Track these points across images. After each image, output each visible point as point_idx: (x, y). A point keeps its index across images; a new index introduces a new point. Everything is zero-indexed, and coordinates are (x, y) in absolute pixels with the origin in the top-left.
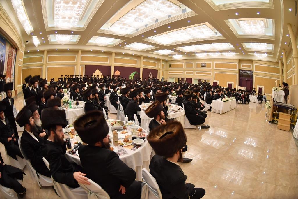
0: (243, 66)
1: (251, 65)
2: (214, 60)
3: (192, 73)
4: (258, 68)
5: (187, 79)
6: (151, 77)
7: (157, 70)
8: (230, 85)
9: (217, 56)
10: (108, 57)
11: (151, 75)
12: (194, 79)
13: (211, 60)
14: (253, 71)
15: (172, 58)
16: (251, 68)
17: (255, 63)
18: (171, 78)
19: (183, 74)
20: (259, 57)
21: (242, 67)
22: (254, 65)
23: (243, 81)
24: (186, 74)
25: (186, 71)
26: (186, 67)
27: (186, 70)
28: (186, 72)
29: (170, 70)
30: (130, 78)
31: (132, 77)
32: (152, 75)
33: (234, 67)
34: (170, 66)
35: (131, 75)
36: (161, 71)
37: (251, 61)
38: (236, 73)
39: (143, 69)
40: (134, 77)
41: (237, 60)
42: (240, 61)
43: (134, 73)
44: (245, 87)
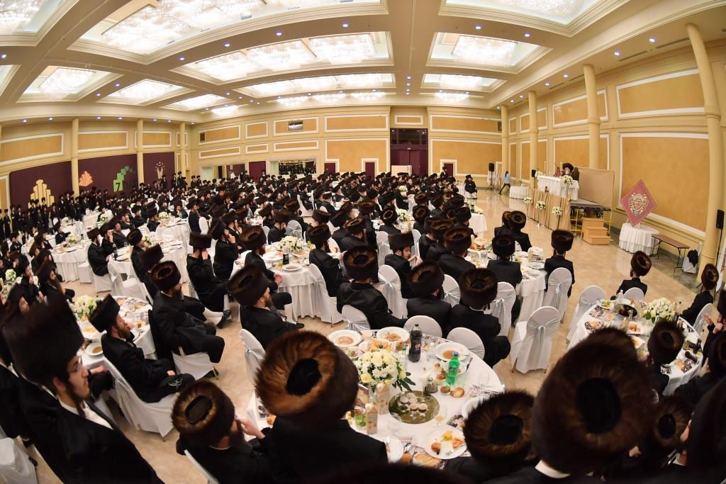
0: (399, 120)
1: (421, 117)
2: (324, 111)
3: (264, 148)
4: (440, 123)
5: (251, 164)
6: (160, 174)
7: (172, 154)
8: (370, 166)
9: (335, 100)
10: (61, 137)
11: (160, 170)
12: (271, 162)
13: (317, 111)
14: (427, 129)
15: (210, 114)
16: (421, 123)
17: (432, 113)
18: (207, 168)
19: (239, 153)
20: (446, 100)
21: (396, 123)
22: (431, 117)
23: (401, 153)
24: (247, 152)
25: (247, 144)
26: (248, 136)
27: (246, 142)
28: (247, 147)
29: (202, 147)
30: (115, 190)
31: (119, 184)
32: (162, 170)
33: (378, 123)
34: (202, 137)
35: (116, 179)
36: (183, 153)
37: (424, 109)
38: (384, 136)
39: (145, 156)
40: (124, 182)
41: (385, 109)
42: (393, 109)
43: (124, 171)
44: (410, 167)
